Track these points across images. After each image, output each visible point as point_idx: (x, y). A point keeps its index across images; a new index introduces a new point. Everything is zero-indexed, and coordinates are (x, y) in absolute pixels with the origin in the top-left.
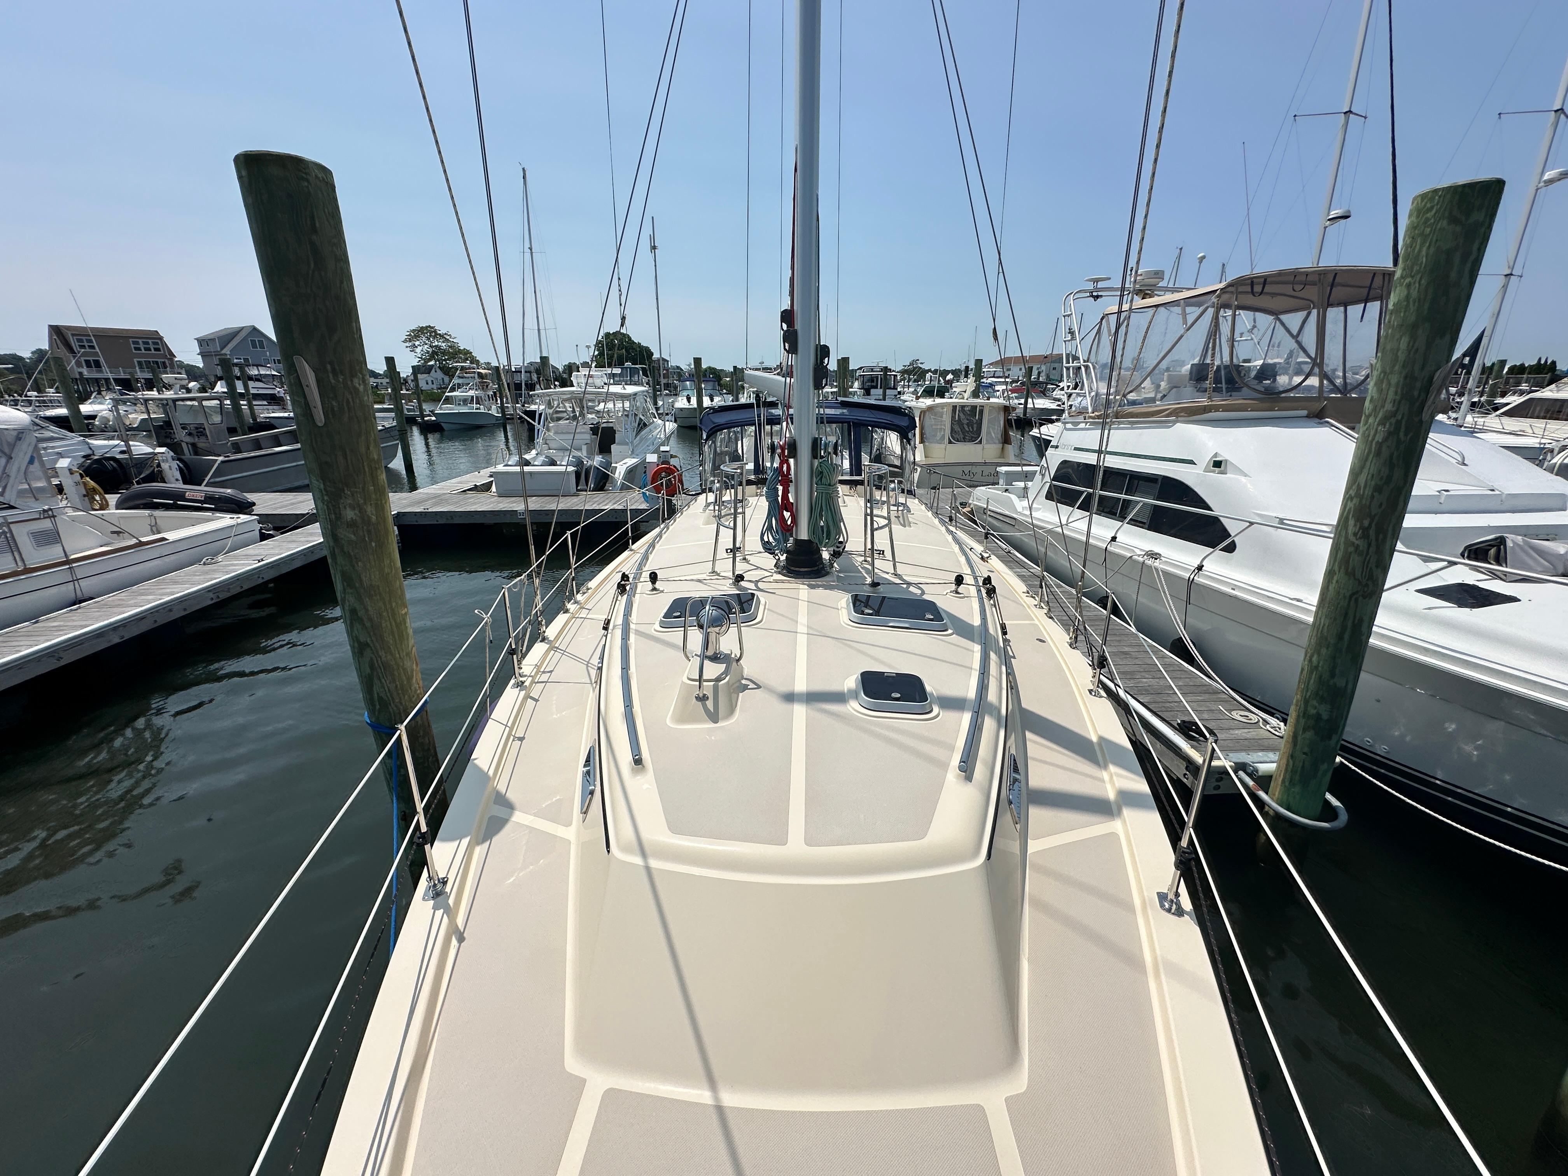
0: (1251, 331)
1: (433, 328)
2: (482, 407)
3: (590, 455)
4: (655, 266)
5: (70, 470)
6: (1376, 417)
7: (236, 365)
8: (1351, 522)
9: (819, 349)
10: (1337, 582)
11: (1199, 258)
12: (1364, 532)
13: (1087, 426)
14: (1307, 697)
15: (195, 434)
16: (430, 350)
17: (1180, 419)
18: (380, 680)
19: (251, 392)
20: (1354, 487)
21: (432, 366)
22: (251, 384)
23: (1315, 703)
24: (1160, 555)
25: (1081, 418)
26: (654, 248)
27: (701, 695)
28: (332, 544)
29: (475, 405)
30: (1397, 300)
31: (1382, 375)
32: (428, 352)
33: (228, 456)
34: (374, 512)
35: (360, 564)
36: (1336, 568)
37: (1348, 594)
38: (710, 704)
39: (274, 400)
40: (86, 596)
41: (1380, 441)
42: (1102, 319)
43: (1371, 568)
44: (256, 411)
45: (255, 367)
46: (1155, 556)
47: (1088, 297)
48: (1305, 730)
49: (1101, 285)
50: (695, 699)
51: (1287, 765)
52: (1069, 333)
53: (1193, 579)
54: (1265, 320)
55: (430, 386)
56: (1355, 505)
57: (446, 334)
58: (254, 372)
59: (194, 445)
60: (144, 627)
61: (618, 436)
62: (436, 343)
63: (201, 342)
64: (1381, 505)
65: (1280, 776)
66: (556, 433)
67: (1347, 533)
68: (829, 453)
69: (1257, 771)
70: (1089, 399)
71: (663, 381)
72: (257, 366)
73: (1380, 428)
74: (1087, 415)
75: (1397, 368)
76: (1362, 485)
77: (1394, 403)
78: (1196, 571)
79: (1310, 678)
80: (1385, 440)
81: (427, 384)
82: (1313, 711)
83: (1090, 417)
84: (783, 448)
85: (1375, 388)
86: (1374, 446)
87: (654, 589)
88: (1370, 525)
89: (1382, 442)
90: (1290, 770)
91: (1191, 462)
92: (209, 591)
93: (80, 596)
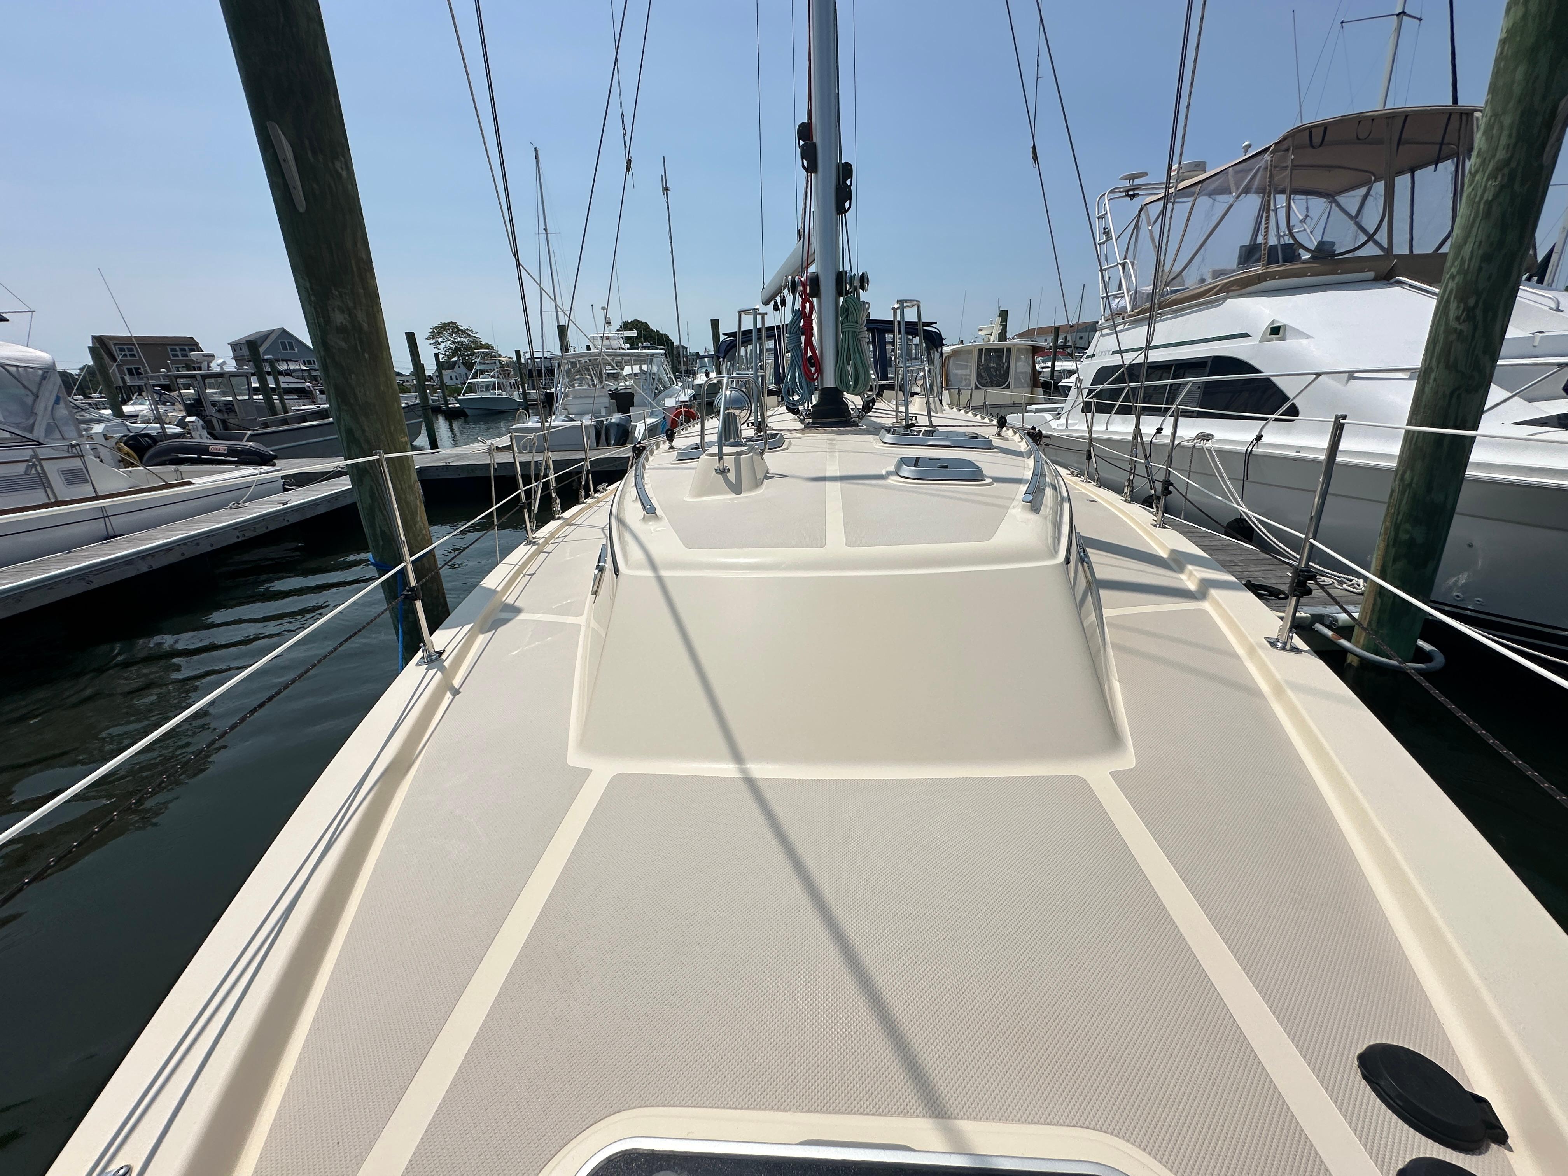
0: (1303, 221)
1: (455, 323)
2: (504, 393)
3: (609, 413)
4: (668, 208)
5: (105, 435)
6: (1484, 171)
7: (267, 360)
8: (1453, 305)
9: (841, 167)
10: (1435, 380)
11: (1244, 148)
12: (1469, 314)
13: (1126, 327)
14: (1399, 521)
15: (224, 410)
16: (453, 346)
17: (1231, 294)
18: (382, 512)
19: (282, 386)
20: (1456, 264)
21: (456, 361)
22: (281, 378)
23: (1408, 526)
24: (1212, 436)
25: (1119, 320)
26: (666, 189)
27: (721, 468)
28: (322, 353)
29: (497, 391)
30: (1511, 24)
31: (1493, 119)
32: (451, 348)
33: (257, 430)
34: (365, 319)
35: (353, 376)
36: (1434, 364)
37: (1448, 392)
38: (731, 476)
39: (304, 394)
40: (117, 533)
41: (1490, 198)
42: (1140, 211)
43: (1477, 355)
44: (287, 405)
45: (285, 362)
46: (1206, 437)
47: (1123, 196)
48: (1395, 560)
49: (1137, 182)
50: (714, 473)
51: (1374, 605)
52: (1104, 233)
53: (1251, 451)
54: (1318, 205)
55: (455, 381)
56: (1457, 284)
57: (467, 329)
58: (283, 367)
59: (224, 422)
60: (173, 558)
61: (636, 400)
62: (459, 339)
63: (234, 346)
64: (1490, 277)
65: (1365, 619)
66: (575, 397)
67: (1447, 320)
68: (855, 288)
69: (1337, 621)
70: (1127, 298)
71: (683, 368)
72: (287, 361)
73: (1490, 183)
74: (1126, 315)
75: (1511, 105)
76: (1467, 258)
77: (1508, 148)
78: (1255, 442)
79: (1401, 501)
80: (1496, 196)
81: (452, 379)
82: (1404, 537)
83: (1130, 316)
84: (804, 285)
85: (1484, 138)
86: (1482, 206)
87: (672, 447)
88: (1477, 303)
89: (1492, 200)
90: (1377, 609)
91: (1246, 335)
92: (235, 529)
93: (111, 532)
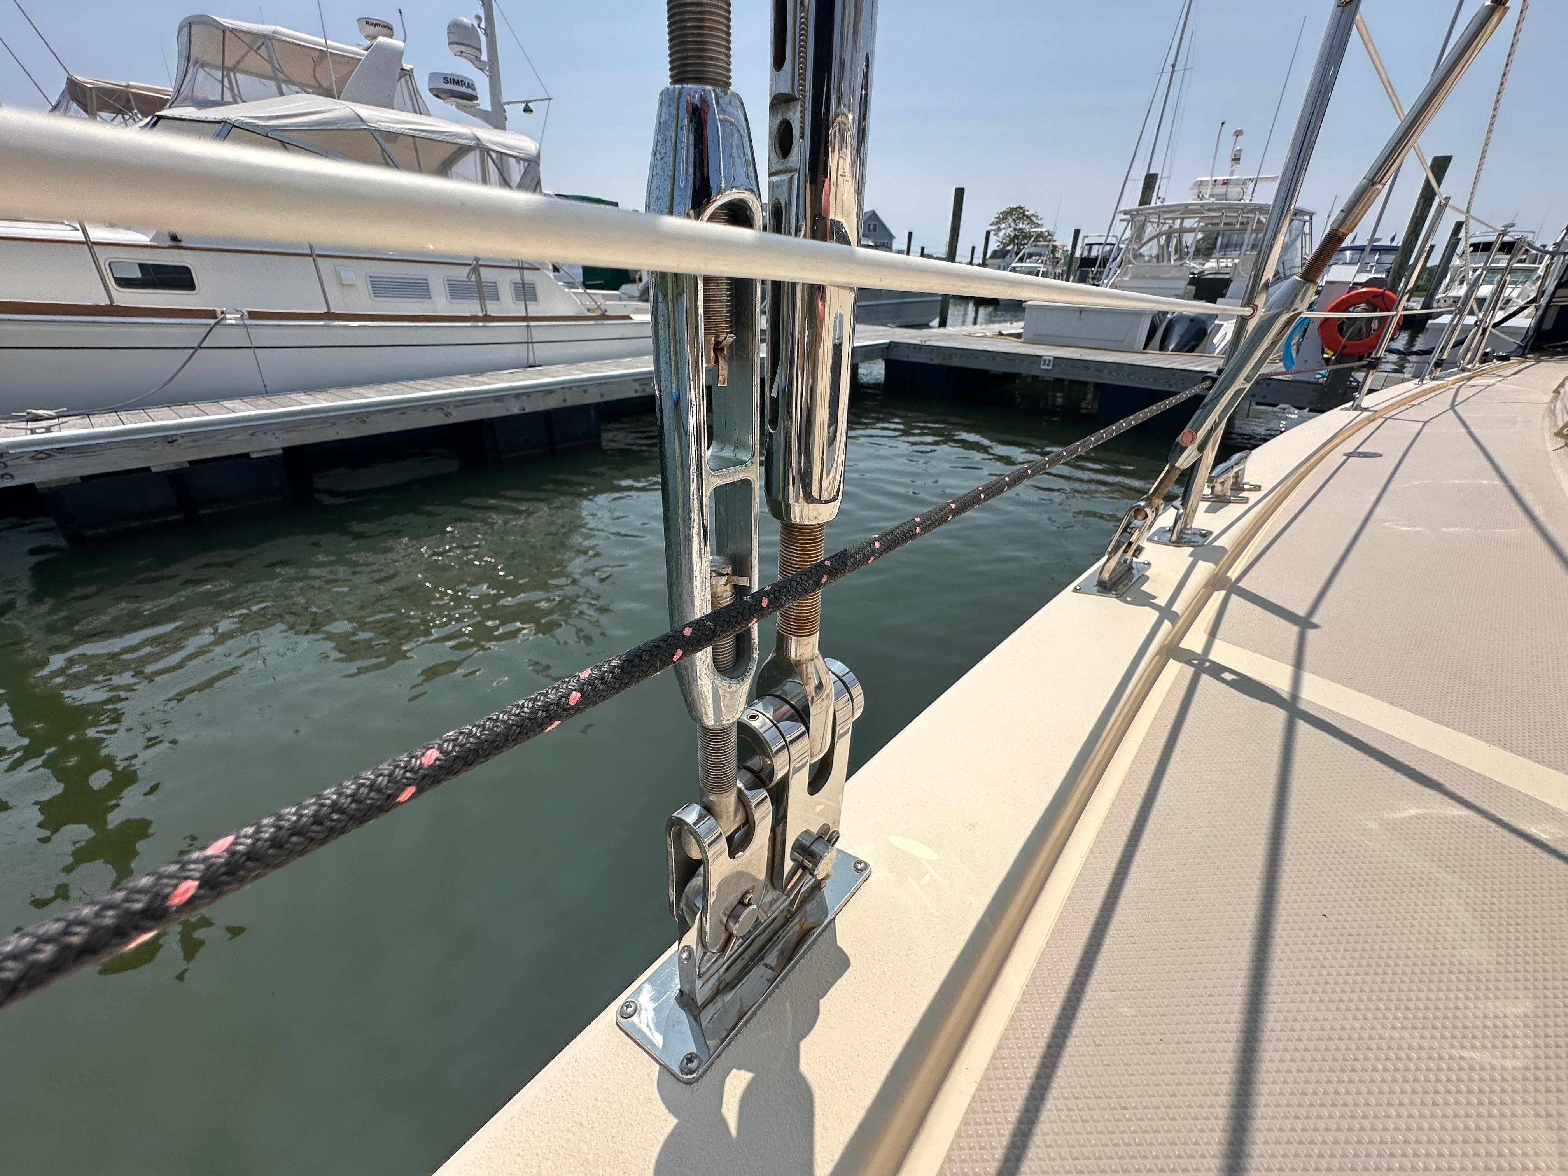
1: (1023, 209)
16: (1012, 234)
40: (538, 362)
57: (1034, 216)
60: (552, 403)
62: (1021, 225)
66: (1134, 277)
92: (635, 380)
93: (531, 361)
